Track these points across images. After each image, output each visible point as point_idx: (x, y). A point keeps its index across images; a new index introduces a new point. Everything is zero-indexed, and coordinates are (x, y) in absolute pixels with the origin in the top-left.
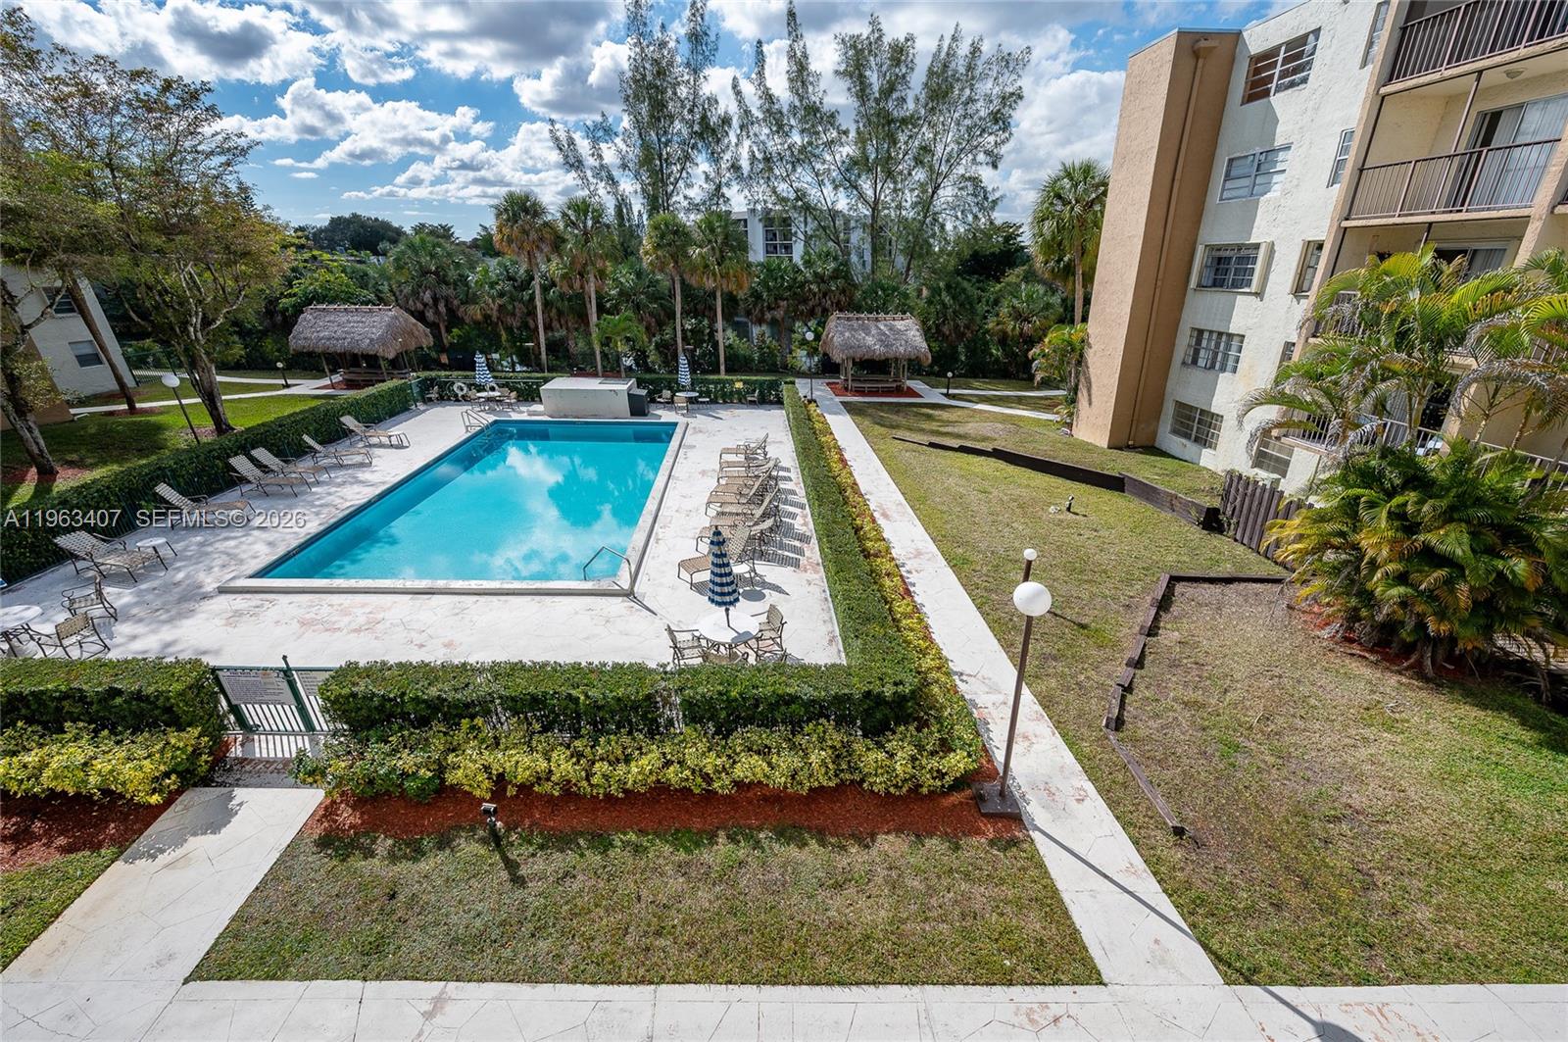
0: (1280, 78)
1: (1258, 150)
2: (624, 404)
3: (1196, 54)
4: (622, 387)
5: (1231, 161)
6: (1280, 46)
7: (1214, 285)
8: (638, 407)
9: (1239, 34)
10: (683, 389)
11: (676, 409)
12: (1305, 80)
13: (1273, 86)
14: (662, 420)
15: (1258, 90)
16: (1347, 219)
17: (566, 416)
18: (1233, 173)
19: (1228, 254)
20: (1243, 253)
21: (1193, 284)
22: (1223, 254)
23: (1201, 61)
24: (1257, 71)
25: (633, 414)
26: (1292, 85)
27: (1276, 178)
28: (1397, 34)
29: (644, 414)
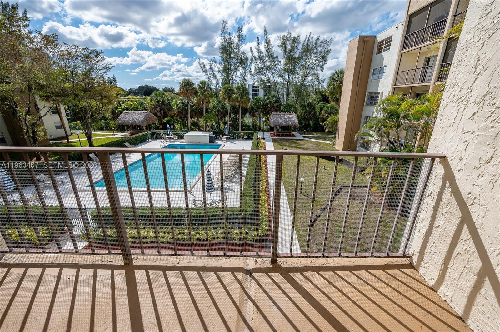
0: (384, 48)
1: (380, 67)
2: (208, 139)
3: (364, 42)
4: (207, 134)
5: (374, 69)
6: (384, 40)
7: (370, 104)
8: (212, 140)
9: (376, 36)
10: (225, 135)
11: (223, 141)
12: (389, 49)
13: (383, 50)
14: (218, 144)
15: (380, 51)
16: (395, 85)
17: (191, 143)
18: (375, 73)
19: (373, 95)
20: (376, 95)
21: (365, 104)
22: (372, 95)
23: (366, 43)
24: (380, 46)
25: (210, 142)
26: (387, 50)
27: (384, 74)
28: (404, 38)
29: (213, 142)
